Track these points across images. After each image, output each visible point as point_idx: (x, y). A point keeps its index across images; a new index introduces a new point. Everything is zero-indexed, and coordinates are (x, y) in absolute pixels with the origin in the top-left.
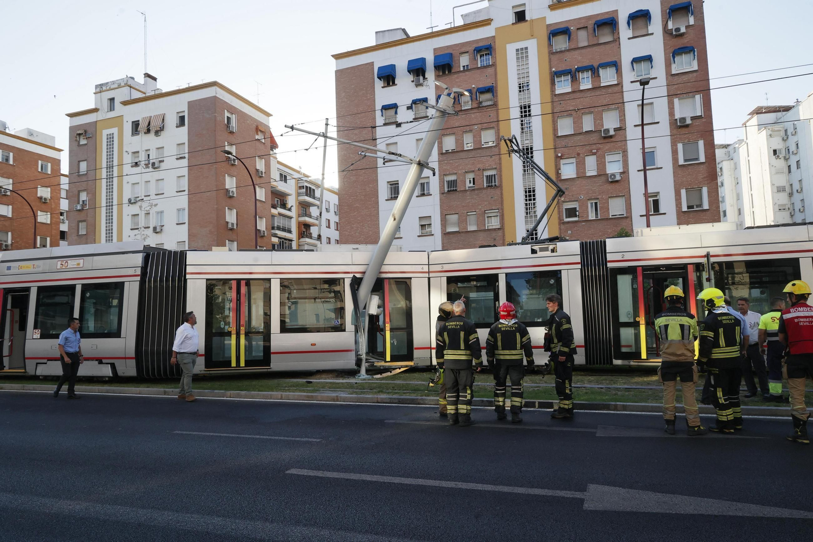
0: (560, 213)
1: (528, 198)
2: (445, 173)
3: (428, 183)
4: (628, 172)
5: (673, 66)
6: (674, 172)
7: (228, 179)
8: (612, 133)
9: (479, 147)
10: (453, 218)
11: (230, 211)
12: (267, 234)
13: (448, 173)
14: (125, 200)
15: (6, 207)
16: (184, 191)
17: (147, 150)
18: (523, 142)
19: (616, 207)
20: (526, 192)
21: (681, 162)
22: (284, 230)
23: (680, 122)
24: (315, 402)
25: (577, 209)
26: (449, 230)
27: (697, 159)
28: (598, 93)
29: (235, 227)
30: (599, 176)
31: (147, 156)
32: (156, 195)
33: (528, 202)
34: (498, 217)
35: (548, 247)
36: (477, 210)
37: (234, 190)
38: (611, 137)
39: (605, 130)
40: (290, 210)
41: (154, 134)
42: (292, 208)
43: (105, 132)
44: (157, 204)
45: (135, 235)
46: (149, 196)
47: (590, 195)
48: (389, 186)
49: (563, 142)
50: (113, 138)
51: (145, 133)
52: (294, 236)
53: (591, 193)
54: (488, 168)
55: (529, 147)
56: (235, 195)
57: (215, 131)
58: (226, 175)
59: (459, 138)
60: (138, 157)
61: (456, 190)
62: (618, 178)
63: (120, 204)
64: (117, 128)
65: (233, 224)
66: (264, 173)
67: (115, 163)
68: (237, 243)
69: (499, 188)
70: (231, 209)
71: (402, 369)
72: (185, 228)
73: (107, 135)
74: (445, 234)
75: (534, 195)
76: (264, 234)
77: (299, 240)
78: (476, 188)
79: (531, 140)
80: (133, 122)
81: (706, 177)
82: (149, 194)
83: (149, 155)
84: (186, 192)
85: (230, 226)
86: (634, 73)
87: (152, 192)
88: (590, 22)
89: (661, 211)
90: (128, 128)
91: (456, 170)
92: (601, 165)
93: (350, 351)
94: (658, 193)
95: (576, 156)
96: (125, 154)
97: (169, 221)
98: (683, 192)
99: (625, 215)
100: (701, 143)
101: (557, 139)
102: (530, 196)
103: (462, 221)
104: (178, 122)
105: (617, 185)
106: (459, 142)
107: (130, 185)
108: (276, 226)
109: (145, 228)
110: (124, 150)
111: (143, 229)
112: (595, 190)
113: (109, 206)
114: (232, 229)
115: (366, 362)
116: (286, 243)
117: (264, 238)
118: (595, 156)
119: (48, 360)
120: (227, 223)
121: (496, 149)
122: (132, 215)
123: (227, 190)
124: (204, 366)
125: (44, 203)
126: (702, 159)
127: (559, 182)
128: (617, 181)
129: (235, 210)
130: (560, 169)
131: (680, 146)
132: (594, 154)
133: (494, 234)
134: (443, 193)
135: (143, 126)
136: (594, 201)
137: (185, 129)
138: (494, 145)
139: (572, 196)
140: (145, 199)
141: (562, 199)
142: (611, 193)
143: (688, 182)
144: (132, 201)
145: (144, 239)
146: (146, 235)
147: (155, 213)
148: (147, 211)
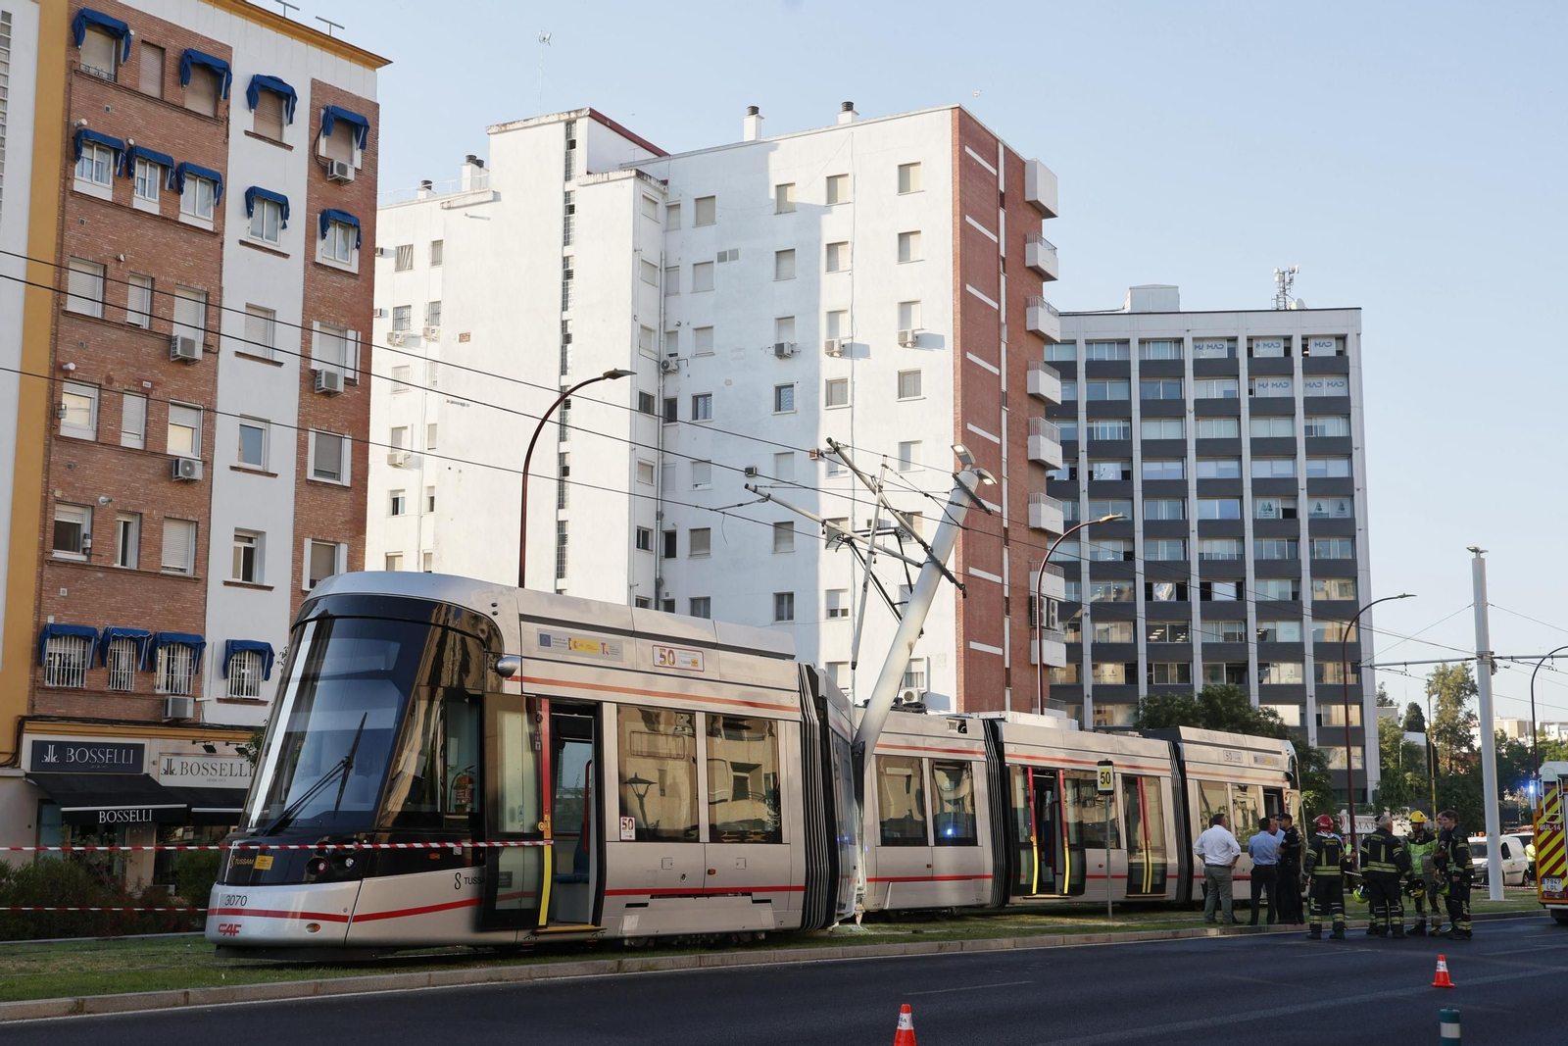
0: (42, 530)
4: (212, 464)
5: (320, 244)
6: (296, 494)
19: (175, 550)
21: (310, 472)
25: (83, 530)
27: (336, 475)
28: (169, 235)
30: (146, 453)
39: (184, 342)
47: (119, 500)
49: (78, 332)
53: (126, 496)
81: (348, 522)
86: (248, 222)
88: (173, 43)
89: (259, 580)
92: (155, 429)
94: (261, 534)
95: (101, 383)
98: (308, 543)
99: (191, 574)
100: (347, 444)
101: (63, 319)
105: (185, 491)
112: (137, 489)
118: (146, 398)
119: (652, 897)
126: (346, 480)
127: (53, 441)
130: (59, 405)
131: (313, 437)
132: (145, 393)
139: (83, 491)
141: (58, 494)
142: (171, 508)
143: (317, 523)
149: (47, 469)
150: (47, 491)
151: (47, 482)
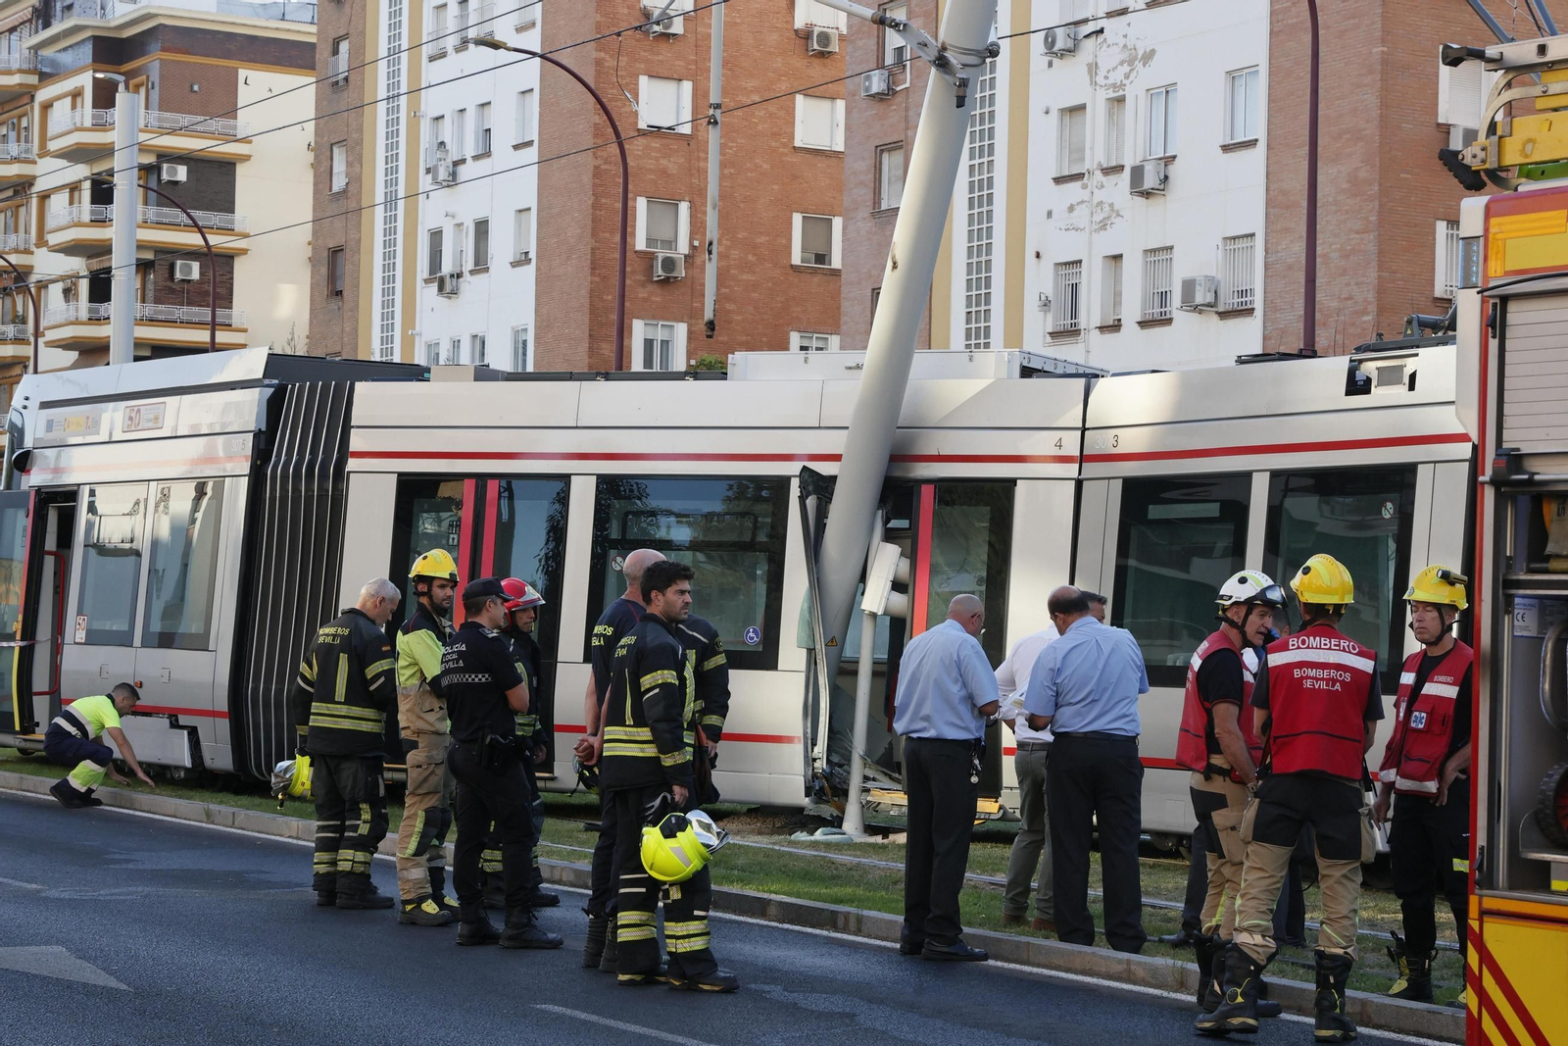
15: (671, 86)
44: (1153, 52)
45: (1071, 209)
46: (1126, 11)
72: (1255, 163)
93: (789, 739)
97: (1196, 136)
109: (1105, 171)
111: (1098, 173)
122: (1062, 111)
125: (822, 55)
140: (1111, 27)
144: (1059, 45)
145: (1104, 227)
146: (1107, 208)
147: (1142, 96)
148: (1114, 86)
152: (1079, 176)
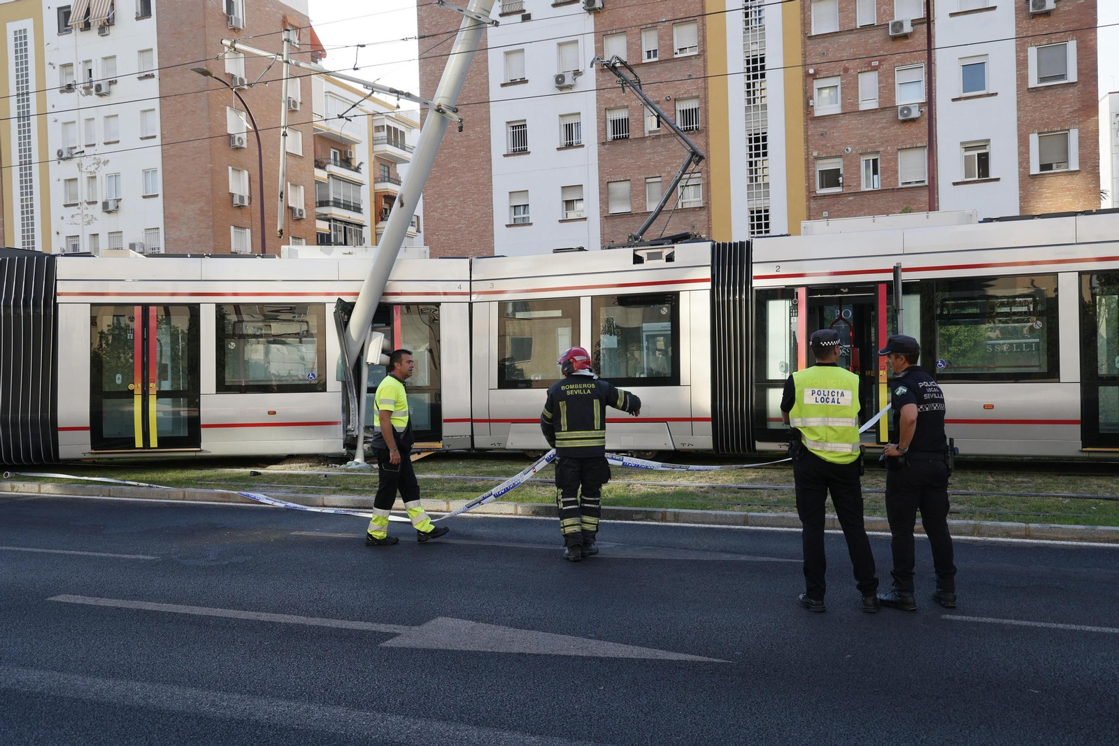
0: (809, 178)
1: (753, 152)
2: (607, 106)
3: (578, 124)
4: (935, 103)
6: (1018, 102)
7: (230, 114)
8: (907, 28)
9: (669, 57)
10: (622, 188)
11: (236, 174)
12: (307, 215)
13: (612, 106)
14: (53, 155)
16: (154, 137)
17: (86, 62)
18: (746, 47)
19: (911, 168)
20: (750, 142)
21: (1033, 82)
22: (347, 206)
23: (1033, 6)
24: (231, 504)
25: (841, 172)
26: (615, 209)
27: (1063, 77)
29: (246, 203)
30: (882, 109)
31: (87, 73)
32: (105, 144)
33: (754, 159)
34: (701, 186)
35: (661, 252)
36: (663, 175)
37: (244, 136)
38: (906, 36)
39: (894, 25)
40: (357, 170)
41: (97, 31)
42: (361, 167)
43: (12, 27)
44: (108, 161)
45: (73, 216)
46: (94, 145)
47: (865, 146)
48: (510, 130)
49: (821, 47)
50: (25, 37)
51: (82, 30)
52: (366, 217)
53: (866, 143)
54: (685, 96)
55: (759, 57)
56: (245, 145)
57: (205, 27)
58: (228, 108)
59: (634, 40)
60: (72, 74)
61: (627, 138)
62: (915, 113)
63: (44, 162)
64: (31, 20)
65: (241, 198)
66: (298, 105)
67: (32, 87)
68: (252, 232)
69: (703, 134)
70: (239, 171)
71: (423, 455)
72: (158, 203)
73: (16, 32)
74: (607, 218)
75: (765, 147)
76: (301, 215)
77: (376, 223)
78: (662, 133)
79: (762, 44)
80: (59, 9)
81: (1079, 110)
82: (93, 143)
83: (90, 70)
84: (158, 141)
85: (236, 201)
87: (99, 139)
89: (992, 175)
90: (51, 20)
91: (626, 101)
92: (887, 89)
93: (335, 423)
94: (988, 140)
95: (842, 73)
96: (48, 69)
97: (130, 192)
98: (1034, 139)
99: (926, 183)
100: (1072, 46)
101: (808, 42)
102: (757, 148)
103: (638, 194)
104: (139, 10)
105: (913, 128)
106: (633, 47)
107: (59, 124)
108: (331, 199)
109: (89, 203)
110: (47, 62)
111: (85, 205)
112: (875, 135)
113: (26, 164)
114: (240, 207)
115: (365, 443)
116: (350, 230)
117: (302, 222)
118: (877, 72)
120: (232, 195)
121: (700, 62)
122: (66, 180)
123: (230, 137)
124: (90, 446)
126: (1072, 76)
127: (809, 122)
128: (913, 120)
129: (246, 173)
130: (812, 98)
131: (1032, 52)
132: (875, 69)
133: (692, 218)
134: (603, 144)
135: (77, 17)
136: (871, 157)
137: (151, 23)
138: (696, 53)
139: (833, 148)
140: (88, 151)
141: (815, 154)
142: (902, 142)
143: (1043, 119)
144: (65, 155)
145: (89, 224)
146: (90, 217)
147: (104, 176)
148: (91, 172)
149: (807, 140)
150: (808, 154)
151: (807, 149)
152: (77, 205)
